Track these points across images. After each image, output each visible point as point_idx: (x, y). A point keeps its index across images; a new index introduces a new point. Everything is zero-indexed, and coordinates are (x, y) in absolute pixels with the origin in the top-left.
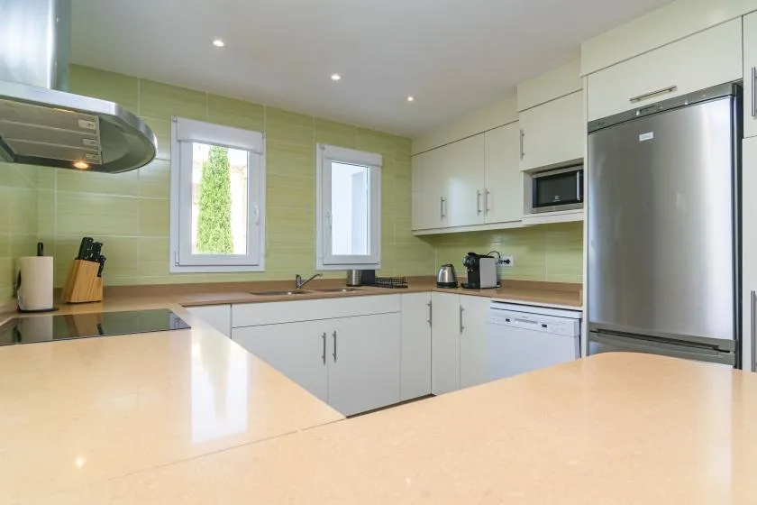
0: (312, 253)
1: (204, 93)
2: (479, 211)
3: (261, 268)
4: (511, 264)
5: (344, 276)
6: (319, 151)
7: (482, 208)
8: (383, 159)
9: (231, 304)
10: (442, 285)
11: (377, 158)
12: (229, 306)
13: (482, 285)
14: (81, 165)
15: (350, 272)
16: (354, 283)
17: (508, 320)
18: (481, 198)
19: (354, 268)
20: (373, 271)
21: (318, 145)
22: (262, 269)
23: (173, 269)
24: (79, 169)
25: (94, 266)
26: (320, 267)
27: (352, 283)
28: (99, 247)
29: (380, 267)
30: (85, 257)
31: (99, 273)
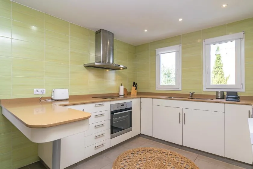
3: (180, 89)
6: (203, 42)
20: (237, 92)
21: (203, 40)
23: (156, 89)
25: (135, 88)
26: (204, 89)
27: (218, 97)
28: (136, 83)
29: (243, 90)
30: (133, 86)
31: (136, 89)
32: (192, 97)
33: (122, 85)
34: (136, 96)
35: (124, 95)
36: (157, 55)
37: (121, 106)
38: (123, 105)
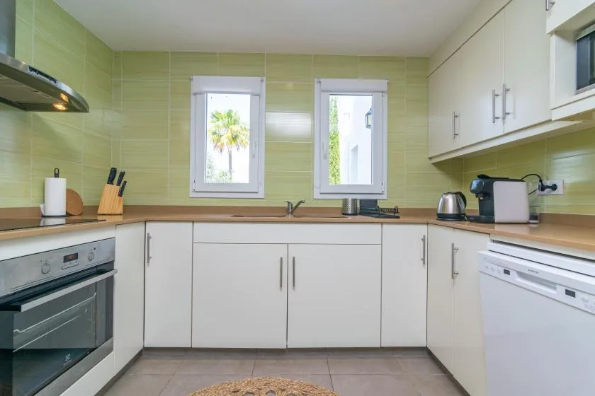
0: (309, 181)
1: (215, 54)
2: (496, 118)
4: (560, 190)
5: (340, 205)
6: (317, 86)
7: (499, 113)
8: (388, 84)
9: (193, 222)
10: (443, 217)
11: (382, 84)
12: (191, 224)
13: (497, 219)
14: (60, 107)
15: (345, 201)
16: (350, 212)
17: (507, 272)
18: (499, 100)
19: (350, 198)
20: (376, 201)
21: (316, 80)
22: (262, 196)
23: (192, 195)
24: (59, 111)
25: (115, 188)
26: (316, 196)
27: (347, 212)
28: (122, 175)
29: (385, 197)
30: (111, 181)
31: (121, 194)
32: (294, 213)
33: (57, 175)
34: (119, 219)
35: (68, 215)
36: (195, 94)
37: (66, 259)
38: (76, 256)
